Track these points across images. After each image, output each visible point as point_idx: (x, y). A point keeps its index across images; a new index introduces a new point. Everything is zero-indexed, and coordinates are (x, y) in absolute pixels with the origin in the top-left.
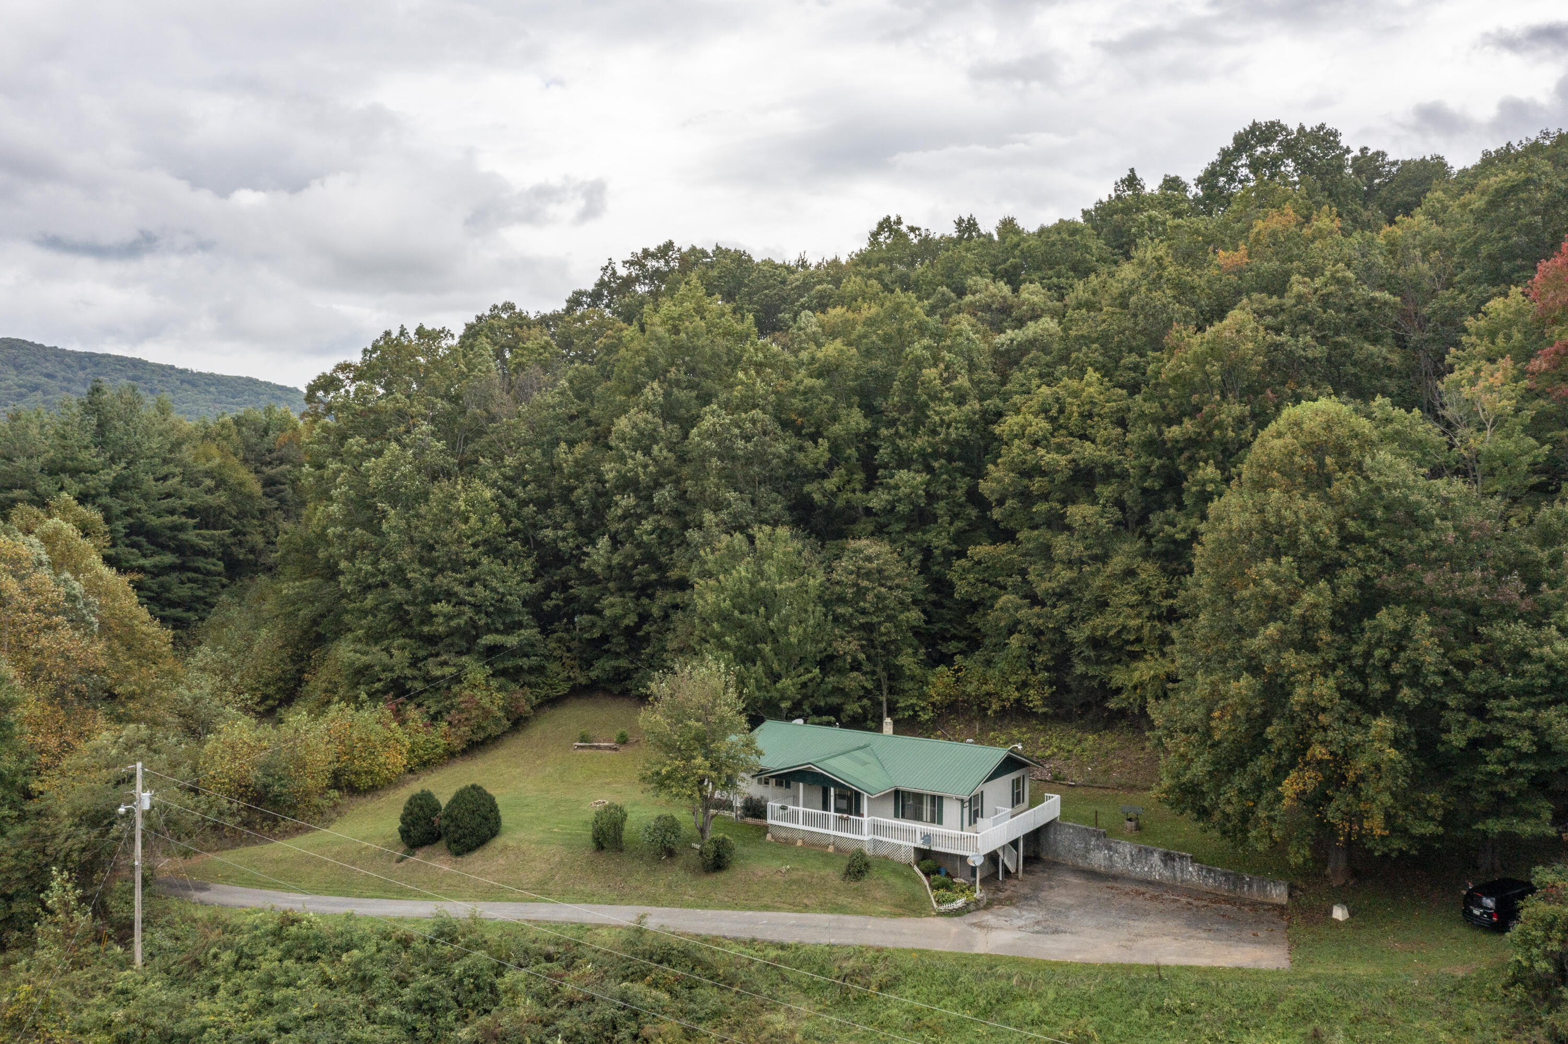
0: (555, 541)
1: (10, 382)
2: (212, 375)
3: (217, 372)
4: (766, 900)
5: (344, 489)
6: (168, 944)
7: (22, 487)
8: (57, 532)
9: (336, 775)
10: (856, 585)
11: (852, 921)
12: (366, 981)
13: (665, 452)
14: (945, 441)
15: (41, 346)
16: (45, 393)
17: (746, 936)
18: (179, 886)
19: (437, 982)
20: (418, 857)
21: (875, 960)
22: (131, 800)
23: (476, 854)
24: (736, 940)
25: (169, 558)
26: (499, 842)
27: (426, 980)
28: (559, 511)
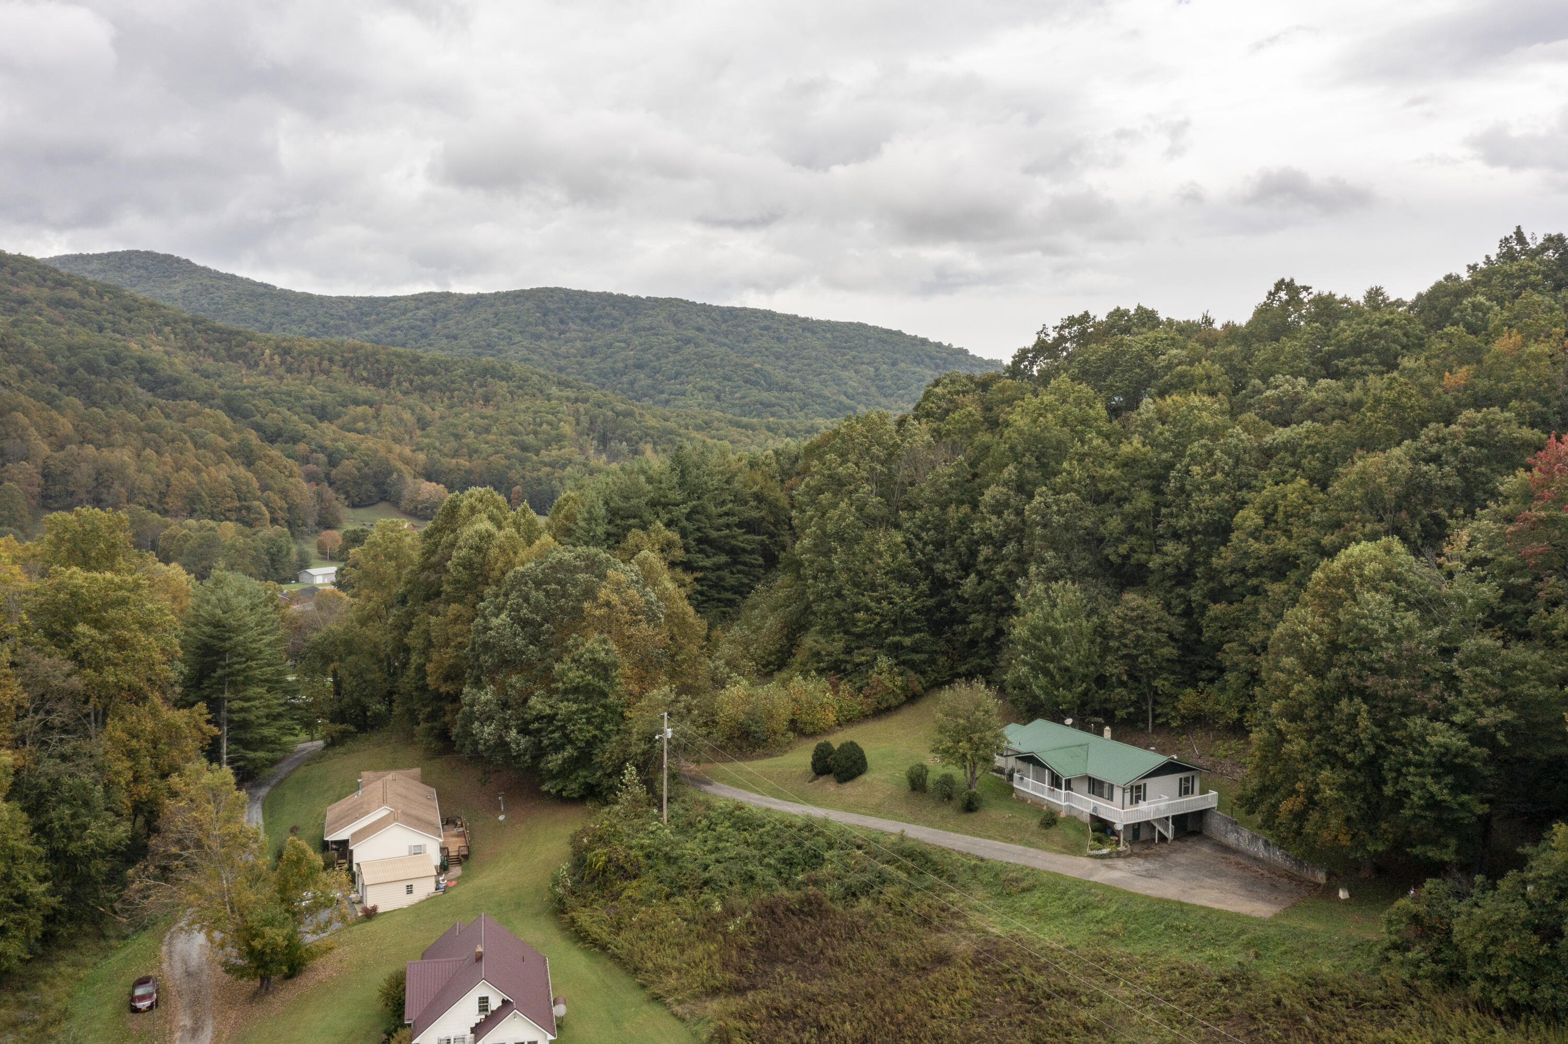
0: (944, 572)
1: (670, 338)
2: (829, 322)
3: (833, 319)
4: (989, 833)
5: (814, 529)
6: (681, 812)
7: (635, 517)
8: (646, 558)
9: (793, 722)
10: (1122, 627)
11: (1032, 851)
12: (764, 844)
13: (1012, 517)
14: (1200, 522)
15: (694, 303)
16: (697, 345)
17: (965, 851)
18: (698, 781)
19: (796, 851)
20: (821, 779)
21: (1028, 874)
22: (661, 732)
23: (849, 783)
24: (959, 852)
25: (723, 559)
26: (863, 778)
27: (789, 847)
28: (948, 551)
